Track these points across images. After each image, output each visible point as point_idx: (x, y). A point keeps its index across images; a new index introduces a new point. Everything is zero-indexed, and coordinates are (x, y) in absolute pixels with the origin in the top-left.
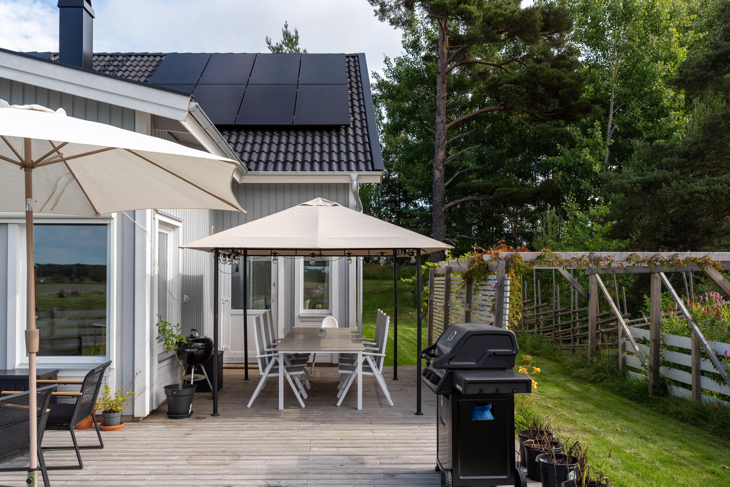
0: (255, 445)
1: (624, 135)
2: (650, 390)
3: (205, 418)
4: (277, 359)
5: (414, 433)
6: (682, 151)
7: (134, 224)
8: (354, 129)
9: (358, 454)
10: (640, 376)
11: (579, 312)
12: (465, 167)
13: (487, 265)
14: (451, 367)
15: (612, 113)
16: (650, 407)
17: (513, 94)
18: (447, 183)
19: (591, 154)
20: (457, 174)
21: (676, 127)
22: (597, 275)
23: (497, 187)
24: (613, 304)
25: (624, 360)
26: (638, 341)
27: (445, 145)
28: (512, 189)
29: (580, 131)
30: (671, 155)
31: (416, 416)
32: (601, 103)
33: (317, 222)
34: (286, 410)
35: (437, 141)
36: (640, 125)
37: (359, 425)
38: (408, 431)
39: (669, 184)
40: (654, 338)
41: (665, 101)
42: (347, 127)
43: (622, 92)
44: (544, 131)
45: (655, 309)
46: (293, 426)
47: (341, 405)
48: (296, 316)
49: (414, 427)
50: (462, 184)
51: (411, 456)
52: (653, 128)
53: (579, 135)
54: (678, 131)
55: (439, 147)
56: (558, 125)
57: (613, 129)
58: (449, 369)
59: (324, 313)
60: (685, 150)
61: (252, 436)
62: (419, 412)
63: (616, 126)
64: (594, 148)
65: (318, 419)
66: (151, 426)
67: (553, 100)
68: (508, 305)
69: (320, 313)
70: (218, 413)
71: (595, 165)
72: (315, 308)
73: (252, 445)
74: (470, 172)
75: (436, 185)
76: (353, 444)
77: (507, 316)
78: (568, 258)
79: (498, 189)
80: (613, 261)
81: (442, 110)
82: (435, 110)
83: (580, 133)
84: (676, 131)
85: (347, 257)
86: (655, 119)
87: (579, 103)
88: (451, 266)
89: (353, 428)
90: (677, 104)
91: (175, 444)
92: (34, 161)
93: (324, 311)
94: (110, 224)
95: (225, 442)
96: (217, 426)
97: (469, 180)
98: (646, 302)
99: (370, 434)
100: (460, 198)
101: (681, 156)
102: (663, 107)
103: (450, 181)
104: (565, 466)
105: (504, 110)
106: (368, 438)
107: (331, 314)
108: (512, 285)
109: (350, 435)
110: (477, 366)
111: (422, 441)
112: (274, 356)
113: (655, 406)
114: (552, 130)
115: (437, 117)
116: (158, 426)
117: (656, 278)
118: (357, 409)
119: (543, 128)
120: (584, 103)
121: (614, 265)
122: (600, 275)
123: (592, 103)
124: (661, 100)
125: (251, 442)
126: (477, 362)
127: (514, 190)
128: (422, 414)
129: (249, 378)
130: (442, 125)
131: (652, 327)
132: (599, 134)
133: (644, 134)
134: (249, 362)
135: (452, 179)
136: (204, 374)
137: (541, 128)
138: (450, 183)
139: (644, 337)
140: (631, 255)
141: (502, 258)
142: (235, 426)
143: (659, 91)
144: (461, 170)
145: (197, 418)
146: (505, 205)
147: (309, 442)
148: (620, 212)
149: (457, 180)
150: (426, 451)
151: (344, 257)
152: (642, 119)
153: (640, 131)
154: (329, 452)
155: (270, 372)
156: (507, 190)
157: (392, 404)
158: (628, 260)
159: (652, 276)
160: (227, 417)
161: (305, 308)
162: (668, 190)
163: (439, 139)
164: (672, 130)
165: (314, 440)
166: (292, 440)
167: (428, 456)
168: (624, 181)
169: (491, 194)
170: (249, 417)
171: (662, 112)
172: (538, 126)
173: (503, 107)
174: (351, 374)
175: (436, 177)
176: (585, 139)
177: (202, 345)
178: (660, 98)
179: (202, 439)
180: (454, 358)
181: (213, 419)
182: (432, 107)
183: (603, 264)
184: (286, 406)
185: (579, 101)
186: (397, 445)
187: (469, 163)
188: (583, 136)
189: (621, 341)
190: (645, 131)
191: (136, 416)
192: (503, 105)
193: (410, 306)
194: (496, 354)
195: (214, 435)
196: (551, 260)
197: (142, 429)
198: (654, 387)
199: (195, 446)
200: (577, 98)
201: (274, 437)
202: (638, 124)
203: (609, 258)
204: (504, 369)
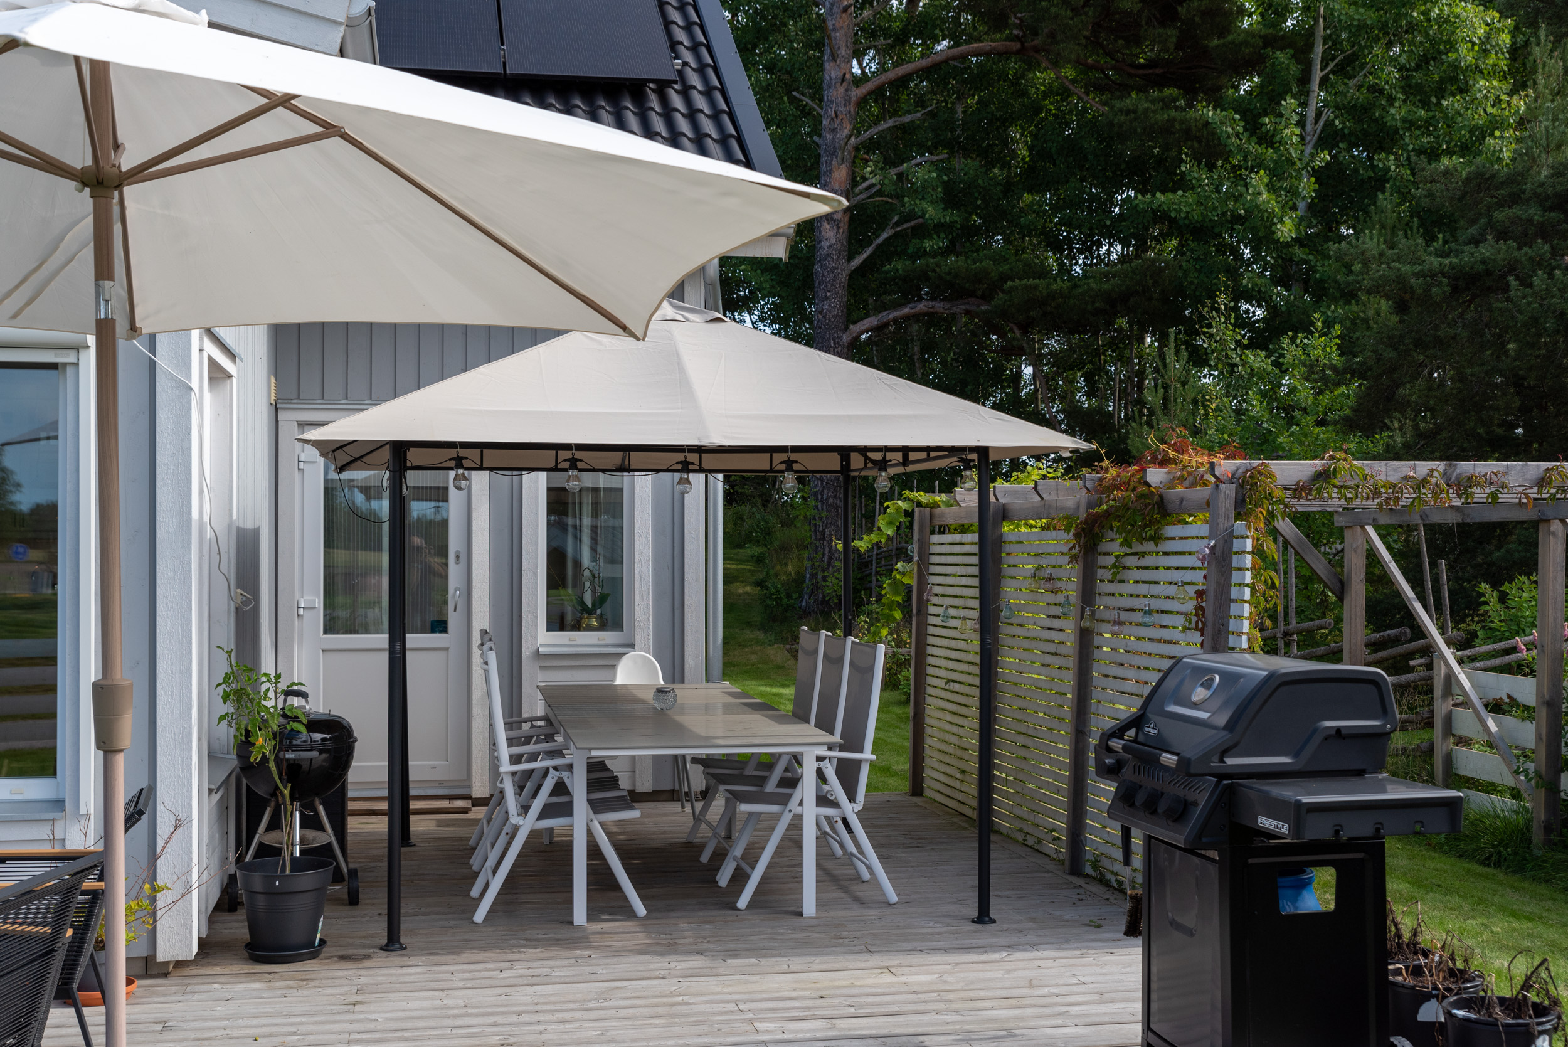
0: (586, 1025)
1: (1353, 139)
2: (1538, 836)
3: (368, 957)
4: (565, 775)
5: (1009, 971)
6: (1550, 191)
7: (153, 365)
8: (685, 92)
9: (897, 1031)
10: (1503, 804)
11: (1299, 633)
12: (909, 216)
13: (1161, 497)
14: (1228, 771)
15: (1317, 75)
16: (1547, 881)
17: (1053, 9)
18: (857, 261)
19: (1271, 188)
20: (885, 235)
21: (1495, 124)
22: (1370, 529)
23: (1004, 278)
24: (1418, 607)
25: (1449, 759)
26: (1495, 707)
27: (849, 147)
28: (1049, 285)
29: (1242, 124)
30: (1515, 199)
31: (979, 926)
32: (1290, 46)
33: (681, 369)
34: (596, 926)
35: (828, 136)
36: (1397, 112)
37: (841, 958)
38: (988, 966)
39: (1526, 282)
40: (1547, 697)
41: (1463, 49)
42: (662, 87)
43: (1353, 19)
44: (1135, 119)
45: (1551, 619)
46: (652, 967)
47: (749, 907)
48: (527, 651)
49: (996, 956)
50: (898, 266)
51: (1049, 1031)
52: (1428, 122)
53: (1237, 135)
54: (1497, 133)
55: (833, 154)
56: (1167, 104)
57: (1322, 122)
58: (1221, 777)
59: (608, 642)
60: (1559, 189)
61: (552, 999)
62: (983, 916)
63: (1329, 114)
64: (1278, 173)
65: (711, 946)
66: (216, 986)
67: (1161, 30)
68: (1247, 607)
69: (595, 642)
70: (402, 941)
71: (1282, 221)
72: (578, 629)
73: (577, 1025)
74: (922, 231)
75: (824, 267)
76: (861, 1006)
77: (1244, 638)
78: (1394, 478)
79: (1009, 283)
80: (1503, 486)
81: (842, 44)
82: (819, 45)
83: (1240, 129)
84: (1492, 135)
85: (677, 475)
86: (1434, 100)
87: (1233, 43)
88: (1002, 500)
89: (824, 967)
90: (1492, 59)
91: (340, 1033)
92: (124, 169)
93: (609, 637)
94: (77, 364)
95: (491, 1020)
96: (425, 977)
97: (921, 253)
98: (1486, 603)
99: (887, 978)
100: (896, 305)
101: (1549, 203)
102: (1455, 66)
103: (864, 256)
104: (1527, 1025)
105: (1018, 52)
106: (893, 990)
107: (632, 646)
108: (1258, 552)
109: (836, 984)
110: (1297, 768)
111: (1046, 991)
112: (555, 768)
113: (1561, 879)
114: (1158, 117)
115: (827, 66)
116: (241, 987)
117: (1553, 534)
118: (801, 914)
119: (1135, 112)
120: (1245, 43)
121: (1504, 497)
122: (1377, 528)
123: (1265, 46)
124: (1451, 46)
125: (567, 1015)
126: (1296, 755)
127: (1054, 287)
128: (994, 922)
129: (412, 841)
130: (841, 90)
131: (1543, 667)
132: (1292, 133)
133: (1407, 140)
134: (413, 792)
135: (869, 251)
136: (322, 829)
137: (1128, 112)
138: (865, 260)
139: (1509, 696)
140: (1548, 470)
141: (1223, 478)
142: (477, 975)
143: (1447, 21)
144: (897, 224)
145: (343, 958)
146: (1025, 328)
147: (733, 1007)
148: (1390, 354)
149: (885, 253)
150: (1077, 1016)
151: (667, 476)
152: (1400, 96)
153: (1396, 131)
154: (809, 1031)
155: (542, 816)
156: (1036, 287)
157: (893, 897)
158: (1542, 482)
159: (1542, 528)
160: (431, 950)
161: (550, 629)
162: (1524, 297)
163: (833, 131)
164: (1481, 133)
165: (745, 1001)
166: (679, 1004)
167: (1093, 1028)
168: (1405, 269)
169: (986, 297)
170: (502, 948)
171: (1454, 79)
172: (1118, 104)
173: (1017, 46)
174: (777, 817)
175: (825, 244)
176: (1253, 147)
177: (323, 740)
178: (1449, 41)
179: (408, 1014)
180: (1236, 745)
181: (394, 958)
182: (811, 32)
183: (1480, 495)
184: (593, 914)
185: (1230, 38)
186: (988, 1004)
187: (924, 205)
188: (1248, 140)
189: (1441, 708)
190: (1409, 129)
191: (161, 956)
192: (1017, 38)
193: (749, 624)
194: (1343, 732)
195: (438, 1002)
196: (1351, 484)
197: (197, 997)
198: (1548, 828)
199: (406, 1034)
200: (1223, 31)
201: (622, 998)
202: (1392, 111)
203: (1495, 478)
204: (1360, 773)
